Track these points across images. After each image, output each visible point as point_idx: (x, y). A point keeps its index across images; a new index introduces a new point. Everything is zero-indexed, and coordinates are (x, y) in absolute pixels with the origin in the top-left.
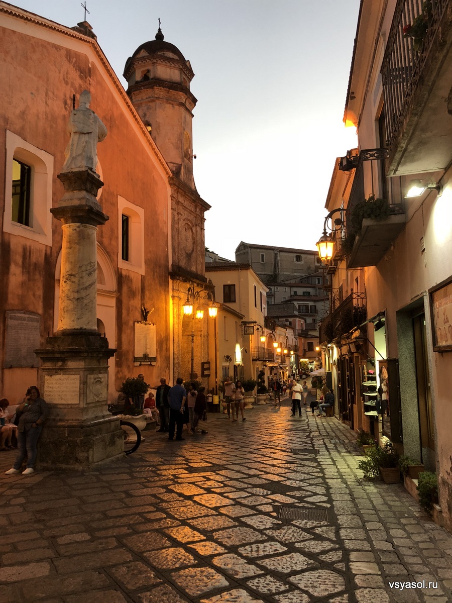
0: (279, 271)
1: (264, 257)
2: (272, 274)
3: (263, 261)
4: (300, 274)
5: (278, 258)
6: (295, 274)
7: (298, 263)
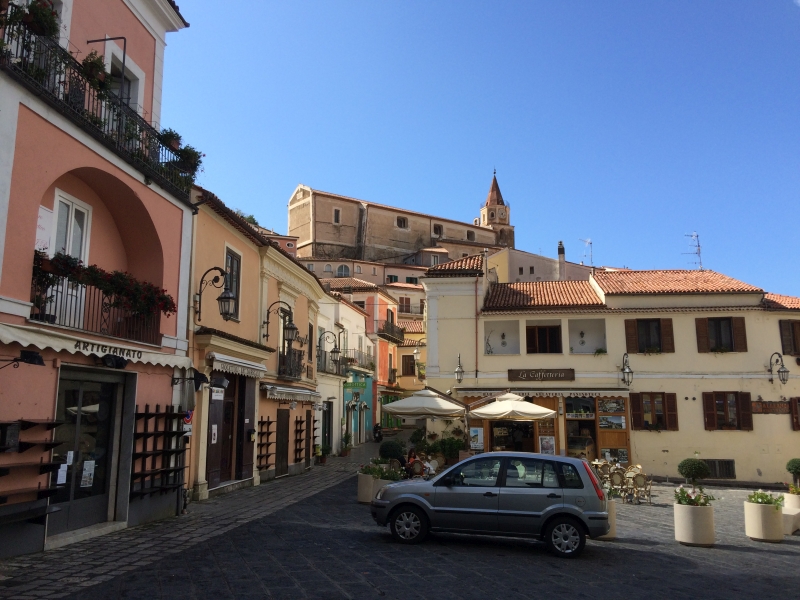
0: (367, 242)
1: (341, 213)
2: (353, 245)
3: (337, 220)
4: (404, 251)
5: (365, 218)
6: (396, 249)
7: (401, 230)
